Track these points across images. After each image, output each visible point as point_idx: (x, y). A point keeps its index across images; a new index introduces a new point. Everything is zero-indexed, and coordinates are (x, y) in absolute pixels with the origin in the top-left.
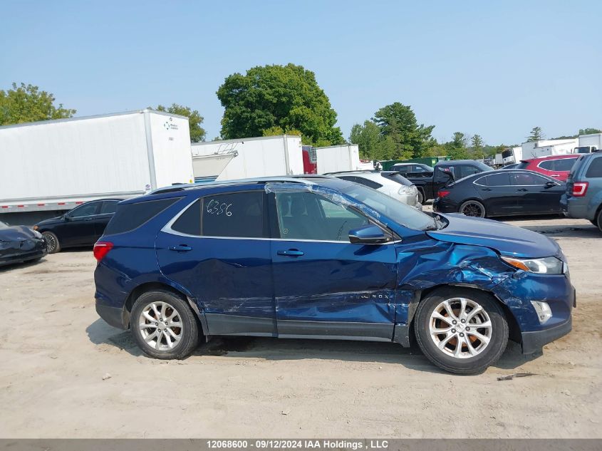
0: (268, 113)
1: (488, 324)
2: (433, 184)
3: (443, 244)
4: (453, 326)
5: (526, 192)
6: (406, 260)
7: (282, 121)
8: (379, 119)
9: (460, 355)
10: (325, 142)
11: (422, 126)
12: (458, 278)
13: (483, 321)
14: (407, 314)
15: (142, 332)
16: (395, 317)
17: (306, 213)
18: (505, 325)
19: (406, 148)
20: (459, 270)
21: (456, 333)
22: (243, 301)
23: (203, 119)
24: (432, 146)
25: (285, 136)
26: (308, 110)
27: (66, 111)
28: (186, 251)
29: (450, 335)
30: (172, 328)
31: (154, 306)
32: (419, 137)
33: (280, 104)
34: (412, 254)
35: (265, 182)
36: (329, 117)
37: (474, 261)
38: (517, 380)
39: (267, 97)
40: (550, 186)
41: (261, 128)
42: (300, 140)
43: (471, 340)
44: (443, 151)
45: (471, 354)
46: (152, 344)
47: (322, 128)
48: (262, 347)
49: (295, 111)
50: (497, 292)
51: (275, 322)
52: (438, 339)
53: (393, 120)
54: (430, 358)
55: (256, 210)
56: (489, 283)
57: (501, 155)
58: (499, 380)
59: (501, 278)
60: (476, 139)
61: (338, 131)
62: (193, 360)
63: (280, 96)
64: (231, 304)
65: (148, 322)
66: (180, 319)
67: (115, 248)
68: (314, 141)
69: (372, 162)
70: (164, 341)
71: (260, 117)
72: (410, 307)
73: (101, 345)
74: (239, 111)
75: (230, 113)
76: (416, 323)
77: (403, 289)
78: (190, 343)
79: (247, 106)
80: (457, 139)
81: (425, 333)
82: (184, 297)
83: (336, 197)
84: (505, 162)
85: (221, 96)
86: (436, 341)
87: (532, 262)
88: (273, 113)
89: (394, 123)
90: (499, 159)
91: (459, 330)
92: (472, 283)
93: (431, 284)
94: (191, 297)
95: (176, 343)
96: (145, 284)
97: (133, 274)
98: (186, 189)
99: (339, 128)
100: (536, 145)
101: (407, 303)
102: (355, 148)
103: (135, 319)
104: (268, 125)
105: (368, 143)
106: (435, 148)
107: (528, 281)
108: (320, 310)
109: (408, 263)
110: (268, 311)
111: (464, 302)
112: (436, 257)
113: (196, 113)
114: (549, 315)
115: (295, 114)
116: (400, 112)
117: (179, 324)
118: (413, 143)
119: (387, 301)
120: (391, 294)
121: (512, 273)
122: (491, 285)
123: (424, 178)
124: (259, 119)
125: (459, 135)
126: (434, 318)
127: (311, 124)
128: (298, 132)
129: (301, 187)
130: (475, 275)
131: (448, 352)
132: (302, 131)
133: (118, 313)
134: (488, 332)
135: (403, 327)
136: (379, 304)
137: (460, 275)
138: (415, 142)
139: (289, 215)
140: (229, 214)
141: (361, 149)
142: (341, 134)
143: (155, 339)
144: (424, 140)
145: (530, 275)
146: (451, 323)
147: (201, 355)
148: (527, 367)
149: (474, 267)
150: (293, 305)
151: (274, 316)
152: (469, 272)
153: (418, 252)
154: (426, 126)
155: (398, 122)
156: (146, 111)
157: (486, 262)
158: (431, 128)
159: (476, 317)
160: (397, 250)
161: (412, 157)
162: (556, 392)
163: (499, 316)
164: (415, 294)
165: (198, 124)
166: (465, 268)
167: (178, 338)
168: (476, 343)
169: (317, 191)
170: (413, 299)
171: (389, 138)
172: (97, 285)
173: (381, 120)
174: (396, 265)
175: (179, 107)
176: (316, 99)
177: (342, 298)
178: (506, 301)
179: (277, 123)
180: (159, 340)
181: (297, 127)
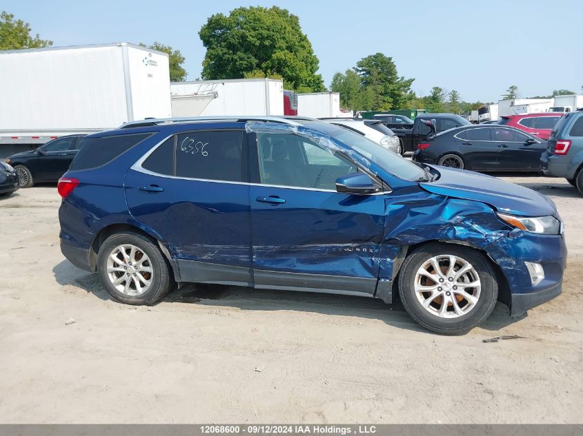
0: (250, 55)
1: (477, 284)
2: (413, 136)
3: (437, 197)
4: (440, 284)
5: (505, 149)
6: (394, 212)
7: (264, 65)
8: (360, 69)
9: (444, 314)
10: (305, 89)
11: (403, 78)
12: (450, 234)
13: (471, 281)
14: (391, 269)
15: (110, 275)
16: (378, 272)
17: (288, 158)
18: (494, 285)
19: (386, 100)
20: (452, 226)
21: (443, 292)
22: (218, 248)
23: (184, 59)
24: (410, 99)
25: (267, 79)
26: (290, 56)
27: (42, 42)
28: (158, 191)
29: (436, 293)
30: (141, 272)
31: (122, 249)
32: (398, 89)
33: (263, 46)
34: (402, 206)
35: (245, 121)
36: (311, 63)
37: (468, 217)
38: (502, 343)
39: (250, 39)
40: (531, 144)
41: (242, 70)
42: (282, 84)
43: (457, 299)
44: (421, 105)
45: (458, 314)
46: (120, 288)
47: (304, 74)
48: (237, 295)
49: (278, 55)
50: (491, 251)
51: (252, 272)
52: (422, 296)
53: (375, 72)
54: (413, 315)
55: (235, 152)
56: (483, 240)
57: (477, 112)
58: (485, 341)
59: (495, 236)
60: (454, 95)
61: (319, 78)
62: (164, 306)
63: (262, 38)
64: (206, 251)
65: (116, 265)
66: (151, 264)
67: (80, 185)
68: (295, 87)
69: (352, 112)
70: (133, 285)
71: (241, 59)
72: (395, 263)
73: (66, 287)
74: (220, 53)
75: (212, 54)
76: (401, 279)
77: (389, 244)
78: (161, 289)
79: (229, 48)
80: (435, 94)
81: (409, 291)
82: (155, 242)
83: (323, 141)
84: (481, 119)
85: (202, 37)
86: (421, 299)
87: (529, 220)
88: (256, 56)
89: (375, 73)
90: (475, 115)
91: (445, 289)
92: (465, 240)
93: (420, 239)
94: (162, 242)
95: (145, 289)
96: (113, 225)
97: (101, 214)
98: (159, 124)
99: (320, 75)
100: (512, 103)
101: (392, 258)
102: (336, 96)
103: (102, 262)
104: (250, 68)
105: (348, 93)
106: (413, 101)
107: (523, 241)
108: (299, 261)
109: (397, 216)
110: (245, 260)
111: (453, 259)
112: (428, 211)
113: (177, 52)
114: (541, 277)
115: (278, 59)
116: (382, 63)
117: (149, 269)
118: (393, 95)
119: (371, 255)
120: (376, 248)
121: (509, 231)
122: (485, 244)
123: (404, 129)
124: (241, 62)
125: (437, 90)
126: (420, 275)
127: (293, 69)
128: (280, 76)
129: (285, 128)
130: (468, 232)
131: (432, 311)
132: (283, 77)
133: (84, 254)
134: (476, 292)
135: (386, 283)
136: (362, 258)
137: (452, 231)
138: (395, 94)
139: (270, 159)
140: (205, 153)
141: (341, 98)
142: (323, 82)
143: (124, 283)
144: (403, 93)
145: (527, 234)
146: (438, 281)
147: (172, 302)
148: (512, 328)
149: (468, 223)
150: (271, 255)
151: (251, 265)
152: (462, 228)
153: (408, 205)
154: (406, 79)
155: (379, 73)
156: (124, 44)
157: (481, 218)
158: (411, 81)
159: (464, 276)
160: (386, 201)
161: (391, 109)
162: (544, 357)
163: (489, 276)
164: (401, 249)
165: (180, 65)
166: (457, 224)
167: (148, 283)
168: (463, 303)
169: (303, 133)
170: (399, 254)
171: (369, 88)
172: (62, 224)
173: (363, 70)
174: (384, 217)
175: (161, 46)
176: (299, 44)
177: (324, 250)
178: (498, 261)
179: (259, 66)
180: (128, 284)
181: (279, 71)
